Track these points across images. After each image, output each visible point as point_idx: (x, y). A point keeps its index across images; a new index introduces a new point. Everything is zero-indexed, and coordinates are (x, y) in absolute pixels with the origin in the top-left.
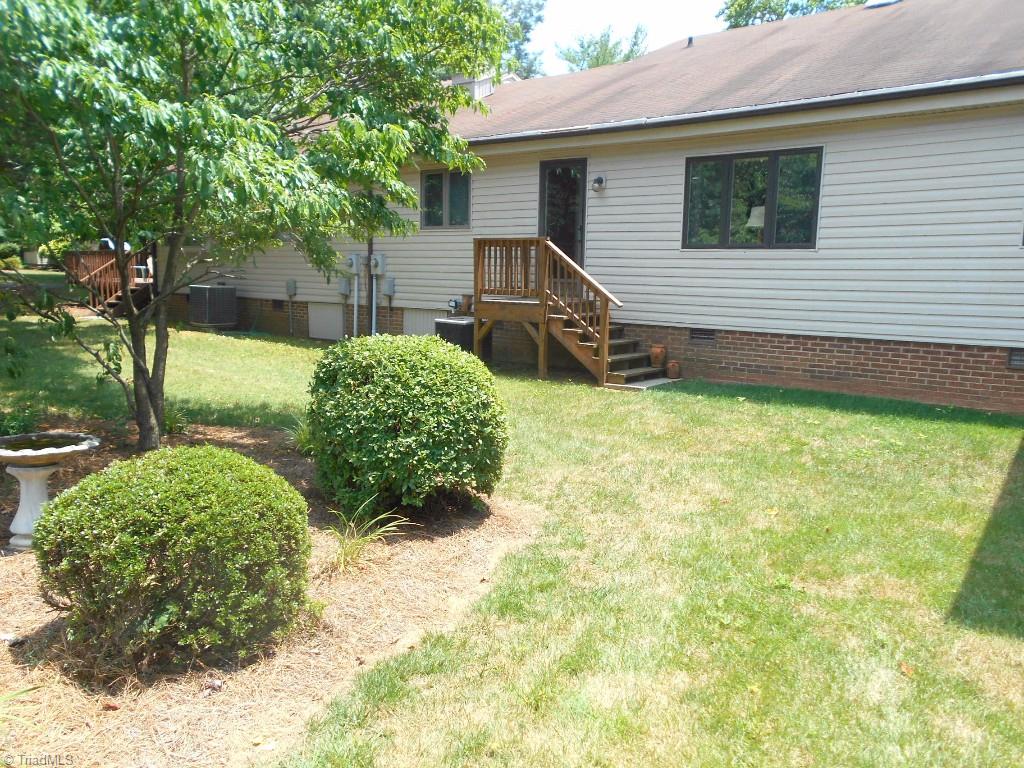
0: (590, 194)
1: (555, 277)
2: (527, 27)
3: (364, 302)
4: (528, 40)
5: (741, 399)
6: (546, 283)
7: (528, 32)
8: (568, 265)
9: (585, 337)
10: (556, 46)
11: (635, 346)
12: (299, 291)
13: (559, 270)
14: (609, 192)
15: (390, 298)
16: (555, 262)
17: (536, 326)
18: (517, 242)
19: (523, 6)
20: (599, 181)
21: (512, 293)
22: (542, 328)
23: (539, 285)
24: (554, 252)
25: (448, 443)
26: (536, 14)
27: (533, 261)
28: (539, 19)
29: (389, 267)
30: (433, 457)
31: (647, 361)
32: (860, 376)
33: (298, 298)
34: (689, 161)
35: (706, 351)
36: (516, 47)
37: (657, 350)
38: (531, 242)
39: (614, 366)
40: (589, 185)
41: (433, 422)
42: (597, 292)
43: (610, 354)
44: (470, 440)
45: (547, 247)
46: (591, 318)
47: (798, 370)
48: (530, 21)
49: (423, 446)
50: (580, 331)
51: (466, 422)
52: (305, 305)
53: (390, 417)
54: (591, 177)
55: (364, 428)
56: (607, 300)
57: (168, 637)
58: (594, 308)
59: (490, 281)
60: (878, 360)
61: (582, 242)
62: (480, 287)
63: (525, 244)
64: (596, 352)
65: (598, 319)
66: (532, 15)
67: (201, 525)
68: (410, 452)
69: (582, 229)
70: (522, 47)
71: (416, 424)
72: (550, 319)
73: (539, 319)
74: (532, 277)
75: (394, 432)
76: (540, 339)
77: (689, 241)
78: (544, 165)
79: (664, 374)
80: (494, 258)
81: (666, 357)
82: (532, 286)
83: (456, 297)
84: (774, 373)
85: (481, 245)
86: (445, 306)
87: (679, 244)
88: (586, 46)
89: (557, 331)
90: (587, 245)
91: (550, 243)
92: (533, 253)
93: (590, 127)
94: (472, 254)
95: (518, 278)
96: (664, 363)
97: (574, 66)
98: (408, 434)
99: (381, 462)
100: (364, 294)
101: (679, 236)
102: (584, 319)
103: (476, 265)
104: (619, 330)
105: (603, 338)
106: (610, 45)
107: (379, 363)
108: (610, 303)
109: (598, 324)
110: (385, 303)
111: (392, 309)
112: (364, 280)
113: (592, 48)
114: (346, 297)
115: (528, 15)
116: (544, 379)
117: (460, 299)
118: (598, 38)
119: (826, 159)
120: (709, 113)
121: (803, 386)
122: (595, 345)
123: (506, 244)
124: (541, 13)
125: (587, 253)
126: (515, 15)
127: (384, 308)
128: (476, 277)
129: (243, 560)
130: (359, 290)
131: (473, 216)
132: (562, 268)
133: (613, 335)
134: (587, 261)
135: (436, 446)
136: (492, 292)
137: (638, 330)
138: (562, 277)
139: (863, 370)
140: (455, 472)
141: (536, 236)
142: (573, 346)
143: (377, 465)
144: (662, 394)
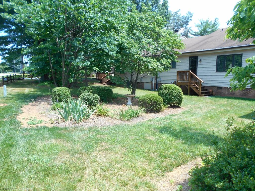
0: (198, 62)
1: (191, 77)
2: (188, 22)
3: (155, 82)
4: (188, 24)
5: (225, 98)
6: (190, 78)
7: (188, 23)
8: (194, 75)
9: (197, 88)
10: (195, 24)
11: (207, 90)
12: (142, 80)
13: (192, 76)
14: (202, 62)
15: (160, 82)
16: (191, 75)
17: (188, 86)
18: (185, 71)
19: (187, 17)
20: (200, 60)
21: (184, 80)
22: (189, 86)
23: (189, 79)
24: (191, 73)
25: (176, 97)
26: (190, 19)
27: (187, 75)
28: (191, 20)
29: (160, 76)
30: (174, 98)
31: (209, 92)
32: (250, 95)
33: (142, 82)
34: (217, 56)
35: (220, 91)
36: (185, 27)
37: (211, 90)
38: (187, 71)
39: (202, 93)
40: (198, 61)
41: (174, 94)
42: (199, 80)
43: (201, 91)
44: (179, 97)
45: (190, 72)
46: (198, 85)
47: (238, 94)
48: (189, 20)
49: (173, 97)
50: (196, 87)
51: (178, 94)
52: (144, 83)
53: (169, 93)
54: (199, 59)
55: (166, 95)
56: (201, 81)
57: (152, 109)
58: (199, 83)
59: (179, 78)
60: (253, 92)
61: (197, 71)
62: (178, 79)
63: (186, 72)
64: (199, 91)
65: (199, 85)
66: (189, 19)
67: (155, 99)
68: (171, 97)
69: (197, 69)
70: (186, 26)
71: (172, 94)
72: (190, 85)
73: (188, 85)
74: (187, 78)
75: (169, 95)
76: (188, 88)
77: (217, 70)
78: (190, 57)
79: (212, 95)
80: (180, 74)
81: (212, 92)
82: (187, 79)
83: (173, 81)
84: (233, 95)
85: (178, 72)
86: (171, 83)
87: (215, 71)
88: (202, 23)
89: (192, 87)
90: (198, 72)
91: (191, 71)
92: (187, 73)
93: (198, 51)
94: (176, 73)
95: (185, 78)
96: (212, 93)
97: (199, 28)
98: (171, 95)
99: (168, 99)
100: (155, 81)
101: (215, 70)
102: (197, 85)
103: (177, 75)
104: (203, 87)
105: (200, 88)
106: (209, 22)
107: (168, 87)
108: (201, 82)
109: (199, 86)
110: (159, 82)
111: (160, 83)
112: (155, 78)
113: (204, 23)
114: (152, 81)
115: (188, 19)
116: (189, 95)
117: (174, 82)
118: (206, 21)
119: (243, 56)
120: (221, 48)
121: (238, 97)
122: (198, 89)
123: (183, 72)
124: (191, 18)
125: (198, 73)
126: (185, 19)
127: (159, 83)
128: (177, 77)
129: (158, 103)
130: (154, 80)
131: (176, 66)
132: (193, 76)
133: (202, 88)
134: (198, 75)
135: (175, 97)
136: (180, 80)
137: (207, 87)
138: (193, 77)
139: (251, 94)
140: (177, 100)
141: (188, 70)
142: (194, 90)
143: (167, 99)
144: (211, 98)
